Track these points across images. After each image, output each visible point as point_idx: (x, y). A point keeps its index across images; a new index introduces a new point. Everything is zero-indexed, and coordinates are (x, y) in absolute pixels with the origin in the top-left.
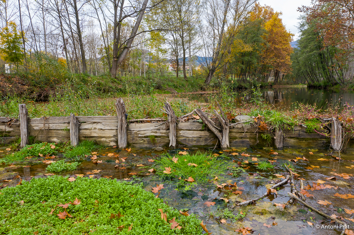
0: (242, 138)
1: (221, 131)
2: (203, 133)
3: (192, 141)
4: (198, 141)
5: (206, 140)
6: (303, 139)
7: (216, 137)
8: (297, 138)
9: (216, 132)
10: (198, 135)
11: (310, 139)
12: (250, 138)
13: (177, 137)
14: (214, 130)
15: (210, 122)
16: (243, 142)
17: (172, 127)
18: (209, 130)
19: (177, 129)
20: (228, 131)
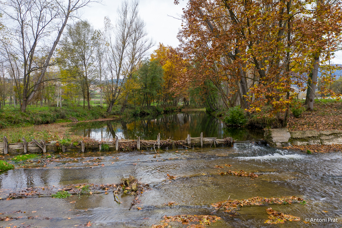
0: (51, 149)
1: (43, 147)
2: (37, 148)
3: (33, 150)
4: (35, 151)
5: (38, 150)
6: (73, 149)
7: (41, 149)
8: (71, 148)
9: (41, 147)
10: (35, 149)
11: (76, 149)
12: (54, 149)
13: (27, 149)
14: (40, 146)
15: (39, 144)
16: (52, 150)
17: (25, 146)
18: (38, 146)
19: (27, 147)
20: (45, 147)
